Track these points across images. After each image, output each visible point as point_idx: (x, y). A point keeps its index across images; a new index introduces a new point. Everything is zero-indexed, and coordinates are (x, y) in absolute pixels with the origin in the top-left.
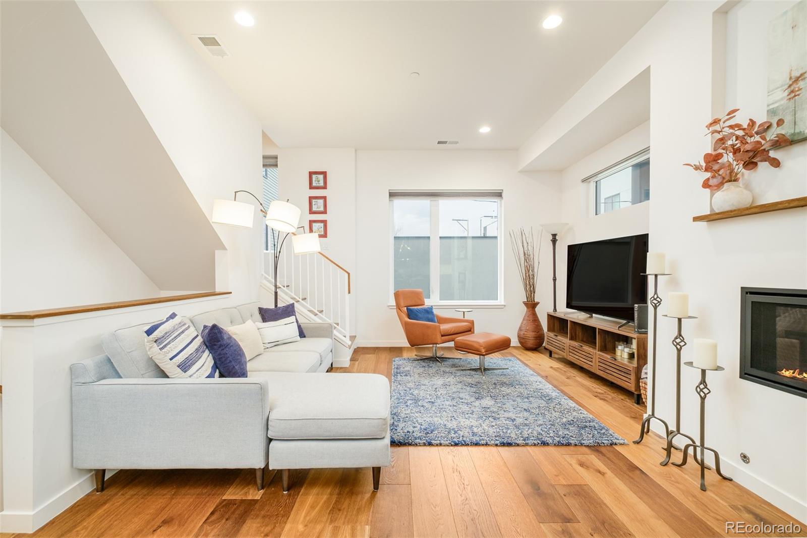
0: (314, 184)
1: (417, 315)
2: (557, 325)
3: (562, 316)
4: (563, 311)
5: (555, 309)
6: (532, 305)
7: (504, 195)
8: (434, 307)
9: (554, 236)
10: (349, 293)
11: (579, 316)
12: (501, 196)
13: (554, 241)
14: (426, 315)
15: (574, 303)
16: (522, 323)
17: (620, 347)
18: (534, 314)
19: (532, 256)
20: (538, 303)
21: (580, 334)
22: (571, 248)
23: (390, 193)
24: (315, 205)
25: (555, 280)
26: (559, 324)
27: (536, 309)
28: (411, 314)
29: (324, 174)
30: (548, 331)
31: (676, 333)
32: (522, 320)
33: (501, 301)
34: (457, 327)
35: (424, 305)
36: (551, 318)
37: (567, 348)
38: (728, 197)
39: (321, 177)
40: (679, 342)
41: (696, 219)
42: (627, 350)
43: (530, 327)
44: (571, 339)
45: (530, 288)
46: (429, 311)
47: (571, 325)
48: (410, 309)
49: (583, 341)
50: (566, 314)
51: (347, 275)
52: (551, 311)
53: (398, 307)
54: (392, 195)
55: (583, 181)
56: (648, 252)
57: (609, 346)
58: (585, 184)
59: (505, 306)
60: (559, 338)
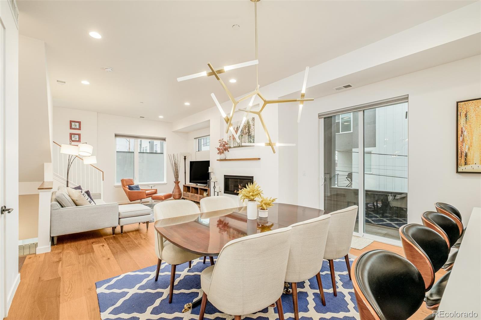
0: (73, 127)
1: (133, 189)
2: (186, 188)
3: (188, 186)
4: (188, 183)
5: (185, 184)
6: (177, 182)
7: (166, 140)
8: (139, 185)
9: (185, 157)
10: (103, 180)
11: (193, 185)
12: (165, 140)
13: (185, 159)
14: (137, 188)
15: (192, 181)
16: (174, 189)
17: (205, 193)
18: (178, 186)
19: (177, 164)
20: (180, 182)
21: (194, 191)
22: (191, 162)
23: (115, 135)
24: (73, 137)
25: (185, 173)
26: (187, 188)
27: (179, 184)
28: (130, 188)
29: (80, 123)
30: (183, 191)
31: (214, 186)
32: (173, 189)
33: (165, 181)
34: (151, 192)
35: (134, 184)
36: (184, 186)
37: (190, 196)
38: (222, 156)
39: (77, 124)
40: (214, 187)
41: (217, 160)
42: (206, 193)
43: (177, 190)
44: (191, 193)
45: (177, 176)
46: (137, 187)
47: (191, 189)
48: (130, 186)
49: (195, 193)
50: (189, 185)
51: (102, 172)
52: (184, 184)
53: (123, 186)
54: (116, 136)
55: (195, 139)
56: (209, 166)
57: (202, 193)
58: (195, 140)
59: (167, 183)
60: (187, 193)
